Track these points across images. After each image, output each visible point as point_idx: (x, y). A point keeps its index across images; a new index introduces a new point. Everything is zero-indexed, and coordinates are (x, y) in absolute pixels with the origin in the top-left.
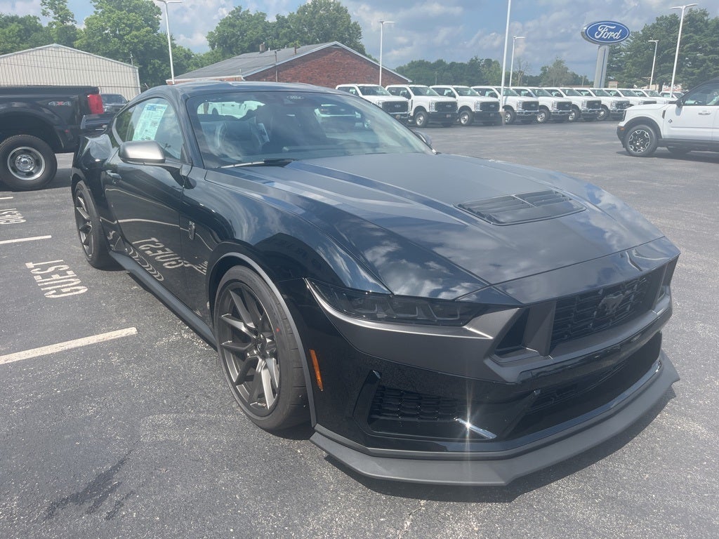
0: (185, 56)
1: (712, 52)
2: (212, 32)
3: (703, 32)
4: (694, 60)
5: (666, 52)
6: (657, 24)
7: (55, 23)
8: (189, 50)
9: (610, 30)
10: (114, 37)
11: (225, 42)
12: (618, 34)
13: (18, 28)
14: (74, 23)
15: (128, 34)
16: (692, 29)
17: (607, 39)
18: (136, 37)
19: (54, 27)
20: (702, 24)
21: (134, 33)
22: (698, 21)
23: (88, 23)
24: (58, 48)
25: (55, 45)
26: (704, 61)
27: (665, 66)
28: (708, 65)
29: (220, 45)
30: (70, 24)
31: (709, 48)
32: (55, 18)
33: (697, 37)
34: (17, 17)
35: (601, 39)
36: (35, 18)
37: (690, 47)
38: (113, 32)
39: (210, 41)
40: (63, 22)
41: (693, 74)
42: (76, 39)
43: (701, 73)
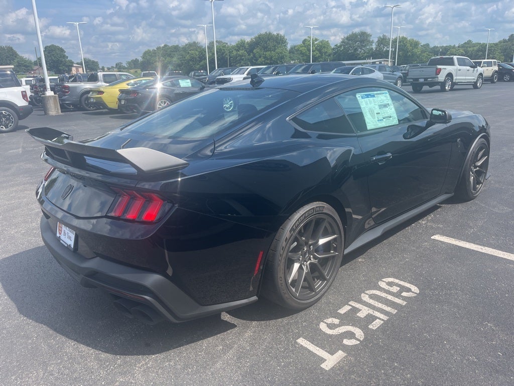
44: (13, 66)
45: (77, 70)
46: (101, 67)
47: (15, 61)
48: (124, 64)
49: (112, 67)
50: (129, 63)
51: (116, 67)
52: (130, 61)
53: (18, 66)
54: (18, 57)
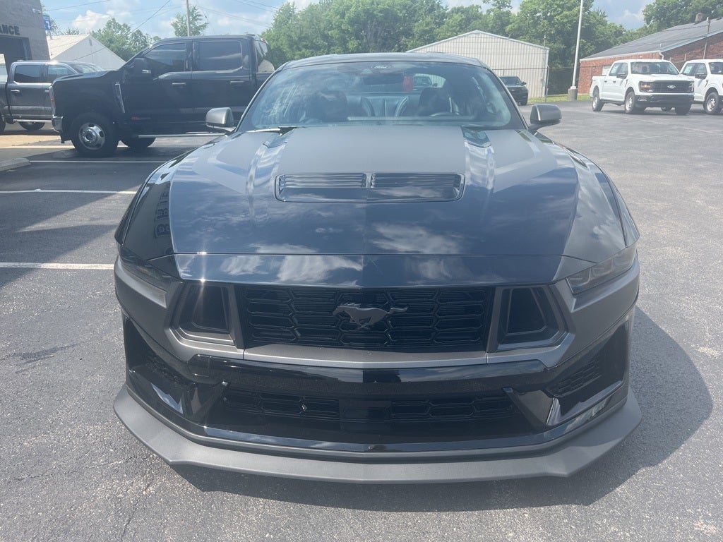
0: (615, 33)
2: (650, 5)
7: (492, 10)
8: (621, 26)
10: (545, 19)
11: (663, 15)
13: (460, 18)
14: (509, 9)
15: (558, 14)
18: (566, 17)
19: (492, 13)
21: (566, 13)
23: (523, 6)
24: (478, 34)
25: (476, 31)
29: (657, 18)
30: (505, 10)
32: (493, 5)
34: (462, 7)
36: (477, 6)
38: (545, 14)
39: (646, 15)
40: (500, 8)
42: (509, 23)
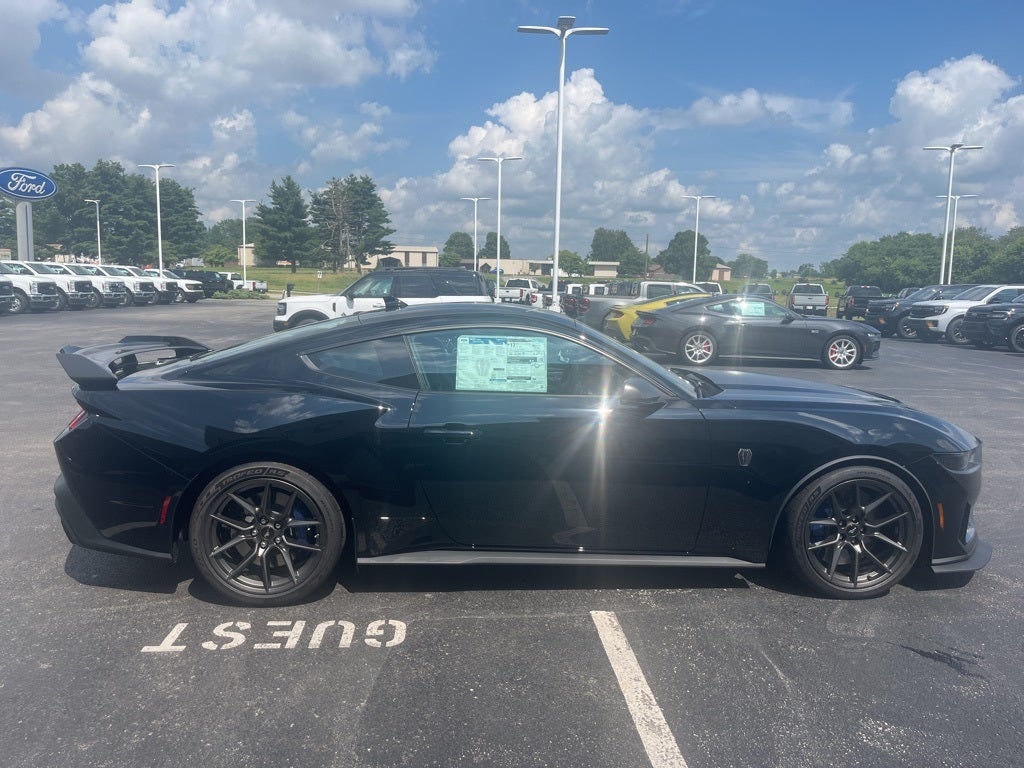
1: (138, 217)
3: (122, 190)
4: (119, 226)
5: (77, 212)
6: (57, 174)
9: (28, 181)
12: (42, 187)
16: (107, 186)
17: (26, 193)
20: (118, 181)
22: (112, 177)
26: (131, 228)
27: (80, 232)
28: (138, 233)
31: (134, 212)
33: (115, 197)
35: (17, 191)
37: (109, 209)
41: (120, 243)
43: (130, 242)
44: (618, 263)
45: (721, 275)
46: (770, 272)
47: (624, 255)
48: (817, 269)
49: (793, 272)
50: (826, 266)
51: (799, 273)
52: (829, 262)
53: (626, 264)
54: (630, 248)
